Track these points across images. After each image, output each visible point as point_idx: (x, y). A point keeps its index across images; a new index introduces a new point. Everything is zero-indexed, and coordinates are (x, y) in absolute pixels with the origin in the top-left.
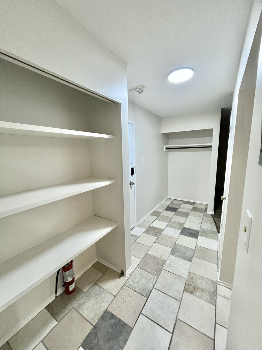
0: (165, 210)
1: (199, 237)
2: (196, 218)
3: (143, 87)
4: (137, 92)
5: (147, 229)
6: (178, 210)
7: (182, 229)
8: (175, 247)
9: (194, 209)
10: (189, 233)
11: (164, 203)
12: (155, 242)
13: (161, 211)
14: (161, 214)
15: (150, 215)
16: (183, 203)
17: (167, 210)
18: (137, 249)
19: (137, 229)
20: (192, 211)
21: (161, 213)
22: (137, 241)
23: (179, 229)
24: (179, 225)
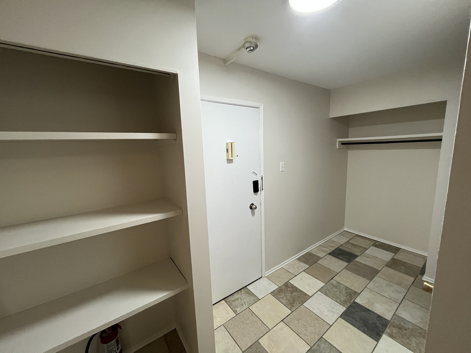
0: (330, 254)
1: (384, 337)
2: (391, 286)
3: (256, 38)
4: (247, 48)
5: (281, 287)
6: (357, 259)
7: (349, 305)
8: (318, 345)
9: (394, 264)
10: (361, 319)
11: (334, 239)
12: (282, 321)
13: (321, 255)
14: (319, 262)
15: (297, 259)
16: (373, 245)
17: (333, 256)
18: (245, 326)
19: (264, 282)
20: (388, 268)
21: (319, 258)
22: (253, 308)
23: (342, 303)
24: (347, 293)
